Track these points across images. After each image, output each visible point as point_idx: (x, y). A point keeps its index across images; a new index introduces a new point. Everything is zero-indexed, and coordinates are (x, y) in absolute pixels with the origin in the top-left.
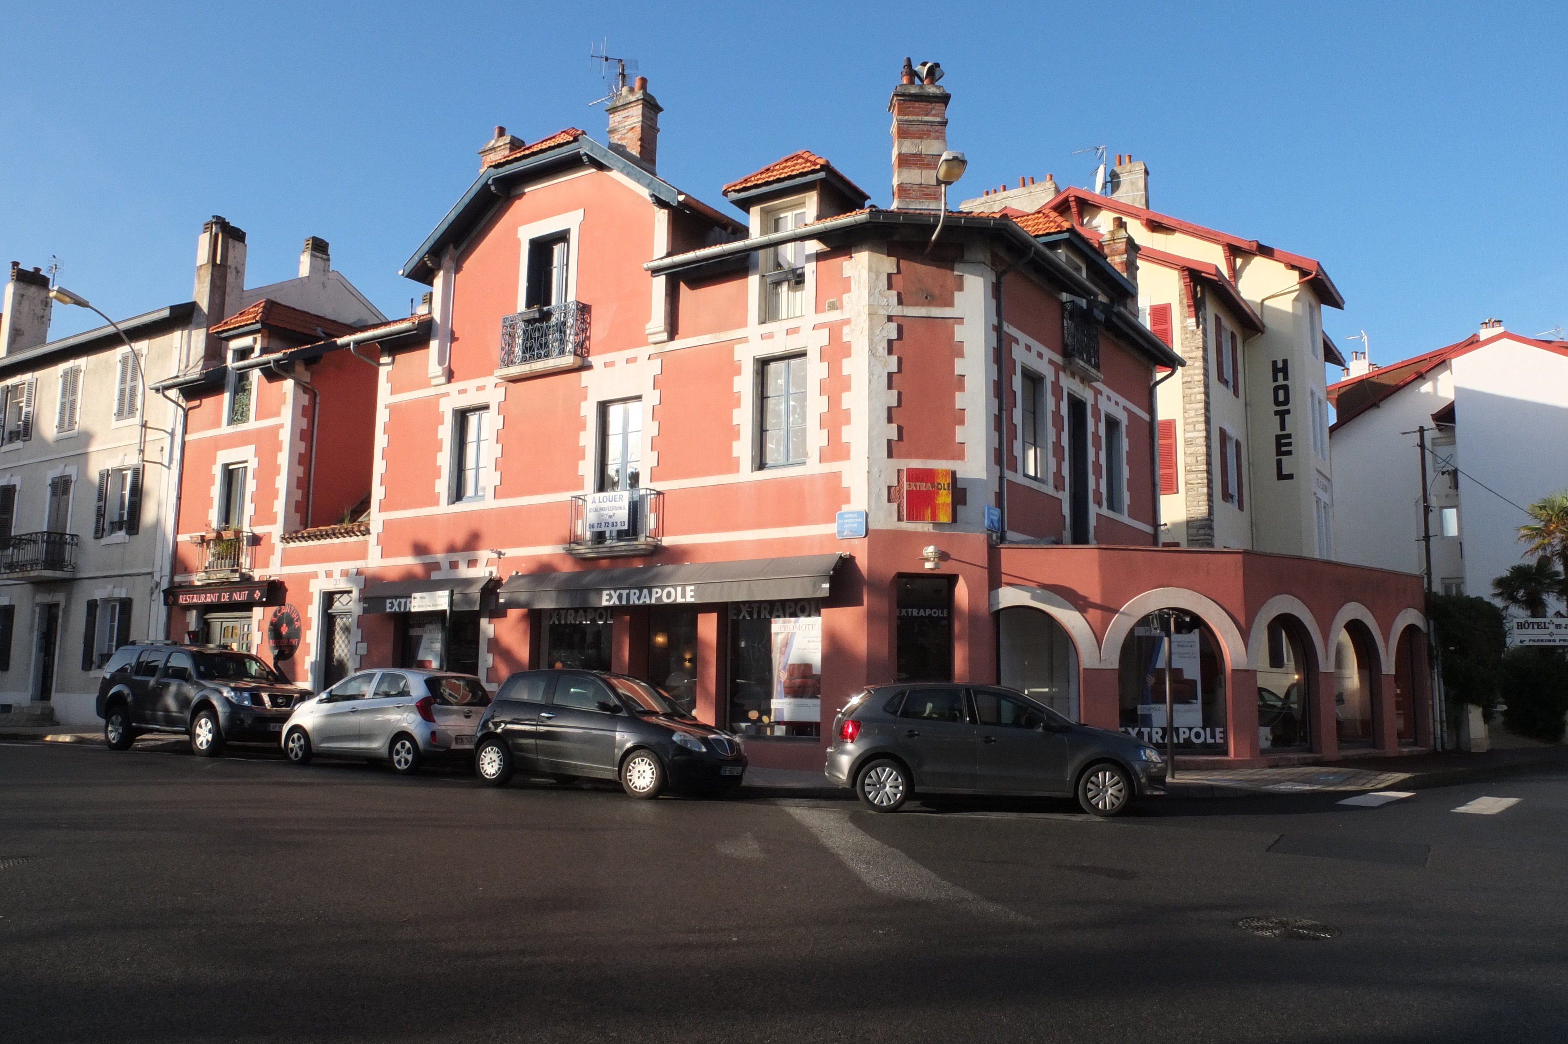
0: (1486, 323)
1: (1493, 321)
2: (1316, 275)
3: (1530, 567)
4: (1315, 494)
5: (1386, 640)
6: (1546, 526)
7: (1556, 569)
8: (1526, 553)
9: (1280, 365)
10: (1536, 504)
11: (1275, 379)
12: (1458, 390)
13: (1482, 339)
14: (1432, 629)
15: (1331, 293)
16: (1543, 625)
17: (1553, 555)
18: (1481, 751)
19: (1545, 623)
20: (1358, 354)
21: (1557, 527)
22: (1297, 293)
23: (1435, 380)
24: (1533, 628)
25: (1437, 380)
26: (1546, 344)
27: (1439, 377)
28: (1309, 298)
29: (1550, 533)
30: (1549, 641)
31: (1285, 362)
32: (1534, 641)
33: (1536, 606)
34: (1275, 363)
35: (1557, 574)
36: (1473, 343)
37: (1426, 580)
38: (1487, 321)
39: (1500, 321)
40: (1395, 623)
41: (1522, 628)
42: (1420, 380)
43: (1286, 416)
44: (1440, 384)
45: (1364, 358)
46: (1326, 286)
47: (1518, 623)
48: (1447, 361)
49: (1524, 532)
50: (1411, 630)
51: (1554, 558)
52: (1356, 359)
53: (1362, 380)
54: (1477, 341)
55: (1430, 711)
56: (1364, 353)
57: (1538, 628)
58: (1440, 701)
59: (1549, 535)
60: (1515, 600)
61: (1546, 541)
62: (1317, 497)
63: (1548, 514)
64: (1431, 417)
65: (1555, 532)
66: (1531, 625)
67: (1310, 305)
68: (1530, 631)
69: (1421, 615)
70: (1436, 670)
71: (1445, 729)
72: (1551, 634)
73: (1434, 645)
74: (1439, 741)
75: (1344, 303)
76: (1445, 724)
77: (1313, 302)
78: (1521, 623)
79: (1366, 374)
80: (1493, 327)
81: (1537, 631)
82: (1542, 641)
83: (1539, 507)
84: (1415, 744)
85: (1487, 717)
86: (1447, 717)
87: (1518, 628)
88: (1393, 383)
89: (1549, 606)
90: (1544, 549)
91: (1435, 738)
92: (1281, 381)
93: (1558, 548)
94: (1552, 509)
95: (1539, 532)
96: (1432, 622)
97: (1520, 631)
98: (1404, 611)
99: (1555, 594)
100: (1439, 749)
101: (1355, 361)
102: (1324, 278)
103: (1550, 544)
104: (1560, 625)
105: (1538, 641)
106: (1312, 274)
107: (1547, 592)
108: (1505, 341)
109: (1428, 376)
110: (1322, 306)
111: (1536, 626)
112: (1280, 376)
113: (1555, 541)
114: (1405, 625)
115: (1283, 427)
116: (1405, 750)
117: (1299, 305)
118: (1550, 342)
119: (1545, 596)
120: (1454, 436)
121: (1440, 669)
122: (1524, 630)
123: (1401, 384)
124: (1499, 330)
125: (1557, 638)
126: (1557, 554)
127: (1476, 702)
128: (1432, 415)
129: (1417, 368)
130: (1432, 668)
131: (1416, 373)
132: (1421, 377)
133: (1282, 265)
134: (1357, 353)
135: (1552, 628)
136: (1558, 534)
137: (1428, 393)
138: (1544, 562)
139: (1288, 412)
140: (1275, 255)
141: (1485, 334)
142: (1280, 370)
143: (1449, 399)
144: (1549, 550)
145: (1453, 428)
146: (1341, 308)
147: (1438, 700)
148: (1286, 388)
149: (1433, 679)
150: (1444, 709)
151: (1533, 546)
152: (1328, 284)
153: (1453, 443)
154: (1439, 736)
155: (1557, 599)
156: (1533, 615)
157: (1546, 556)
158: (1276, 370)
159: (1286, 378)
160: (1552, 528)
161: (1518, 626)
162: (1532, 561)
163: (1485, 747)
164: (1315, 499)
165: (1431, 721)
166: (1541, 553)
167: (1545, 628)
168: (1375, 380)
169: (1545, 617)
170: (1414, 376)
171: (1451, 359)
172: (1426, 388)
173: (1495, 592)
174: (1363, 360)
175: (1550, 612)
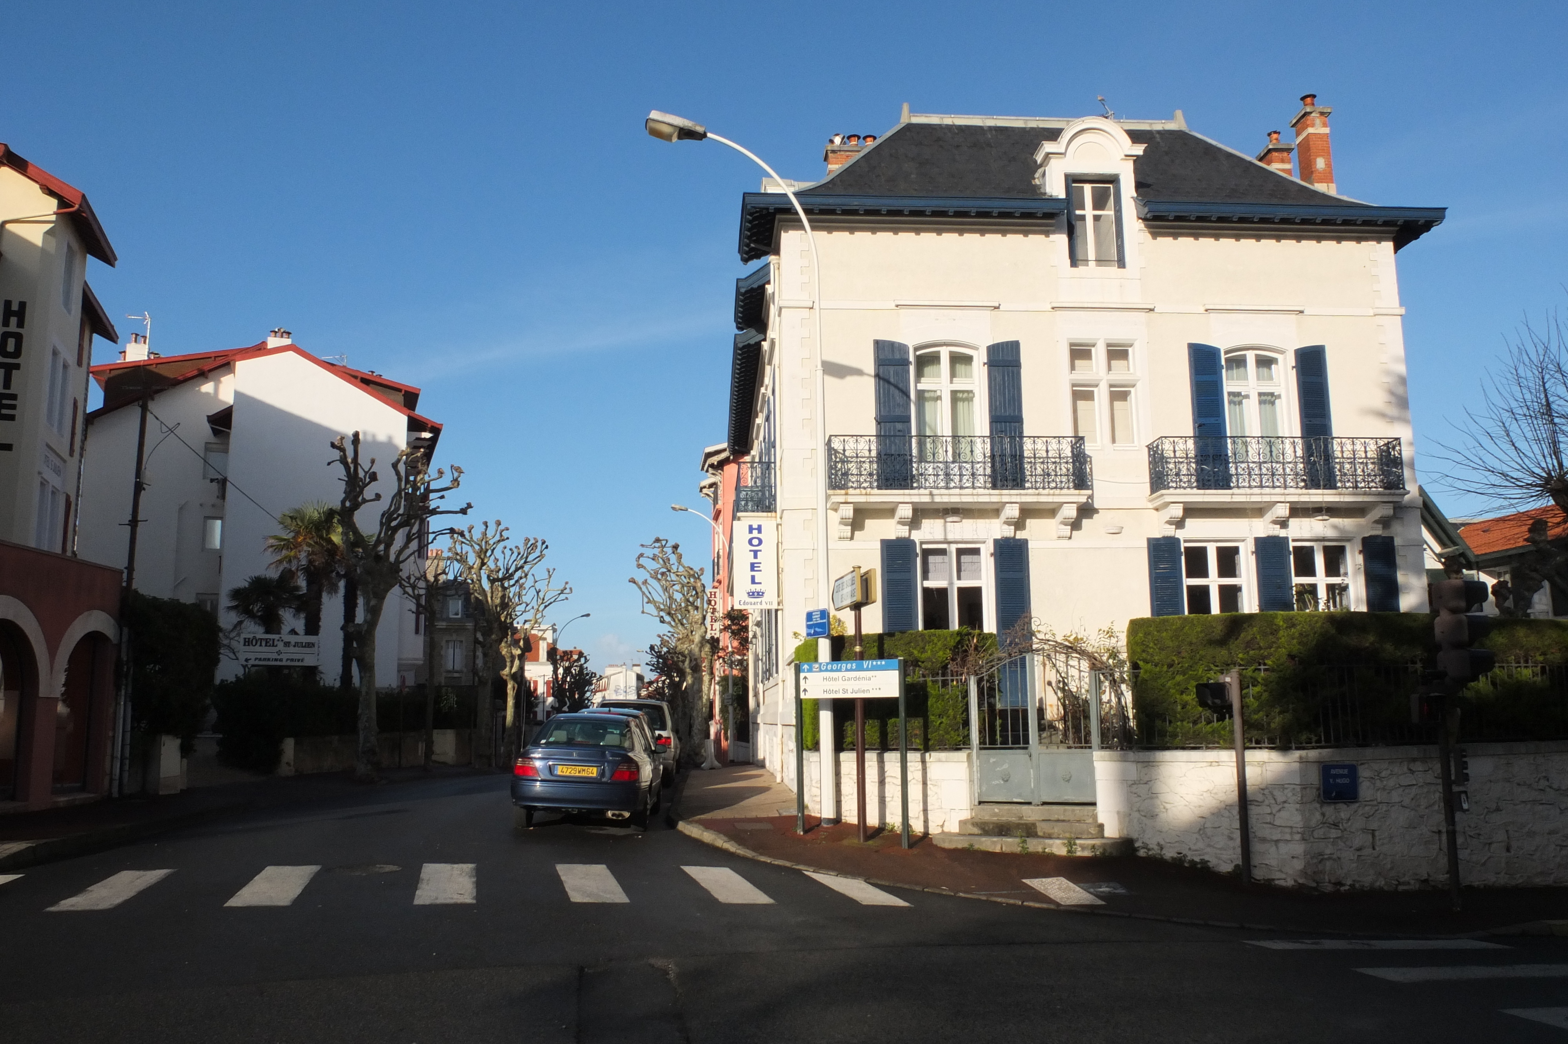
0: (276, 332)
1: (282, 330)
2: (78, 210)
3: (271, 580)
4: (40, 473)
5: (52, 652)
6: (294, 538)
7: (299, 584)
8: (272, 564)
9: (15, 307)
10: (287, 513)
11: (6, 323)
12: (238, 395)
13: (269, 347)
14: (125, 639)
15: (98, 241)
16: (271, 642)
17: (297, 570)
18: (173, 792)
19: (274, 640)
20: (138, 337)
21: (305, 539)
22: (52, 225)
23: (218, 382)
24: (261, 645)
25: (220, 382)
26: (330, 366)
27: (222, 379)
28: (68, 237)
29: (297, 546)
30: (276, 660)
31: (23, 305)
32: (260, 659)
33: (271, 622)
34: (8, 304)
35: (297, 588)
36: (260, 350)
37: (125, 576)
38: (277, 330)
39: (289, 333)
40: (69, 630)
41: (249, 645)
42: (201, 379)
43: (14, 372)
44: (222, 387)
45: (145, 342)
46: (92, 229)
47: (245, 639)
48: (232, 363)
49: (272, 541)
50: (93, 639)
51: (299, 573)
52: (136, 341)
53: (139, 366)
54: (265, 349)
55: (109, 744)
56: (145, 337)
57: (266, 646)
58: (124, 732)
59: (296, 547)
60: (250, 614)
61: (292, 553)
62: (42, 478)
63: (297, 524)
64: (206, 418)
65: (301, 546)
66: (259, 643)
67: (69, 247)
68: (257, 648)
69: (112, 621)
70: (123, 692)
71: (127, 767)
72: (279, 653)
73: (125, 659)
74: (116, 784)
75: (116, 259)
76: (127, 762)
77: (75, 246)
78: (249, 639)
79: (144, 361)
80: (282, 337)
81: (264, 649)
82: (269, 660)
83: (290, 517)
84: (83, 789)
85: (186, 750)
86: (131, 753)
87: (245, 645)
88: (171, 376)
89: (285, 622)
90: (290, 561)
91: (111, 780)
92: (13, 327)
93: (303, 563)
94: (302, 521)
95: (288, 545)
96: (126, 630)
97: (247, 648)
98: (86, 613)
99: (291, 610)
100: (115, 794)
101: (133, 344)
102: (90, 218)
103: (295, 557)
104: (289, 643)
105: (265, 659)
106: (73, 207)
107: (284, 607)
108: (291, 354)
109: (210, 375)
110: (88, 255)
111: (264, 643)
112: (14, 320)
113: (303, 555)
114: (86, 632)
115: (7, 384)
116: (62, 800)
117: (53, 242)
118: (333, 365)
119: (281, 612)
120: (228, 444)
121: (130, 689)
122: (251, 647)
123: (181, 378)
124: (287, 341)
125: (284, 657)
126: (302, 570)
127: (172, 731)
128: (208, 416)
129: (201, 364)
130: (118, 688)
131: (199, 370)
132: (203, 375)
133: (37, 186)
134: (137, 335)
135: (281, 645)
136: (305, 548)
137: (208, 394)
138: (287, 576)
139: (17, 367)
140: (29, 170)
141: (273, 342)
142: (15, 314)
143: (228, 404)
144: (294, 563)
145: (228, 434)
146: (112, 265)
147: (121, 731)
148: (19, 338)
149: (117, 704)
150: (128, 741)
151: (279, 558)
152: (95, 227)
153: (226, 451)
154: (117, 777)
155: (294, 616)
156: (267, 632)
157: (290, 570)
158: (8, 312)
159: (21, 324)
160: (299, 540)
161: (245, 642)
162: (274, 574)
163: (181, 785)
164: (37, 481)
165: (108, 759)
166: (285, 565)
167: (273, 646)
168: (152, 368)
169: (279, 633)
170: (195, 373)
171: (235, 361)
172: (207, 388)
173: (230, 605)
174: (142, 344)
175: (285, 629)
